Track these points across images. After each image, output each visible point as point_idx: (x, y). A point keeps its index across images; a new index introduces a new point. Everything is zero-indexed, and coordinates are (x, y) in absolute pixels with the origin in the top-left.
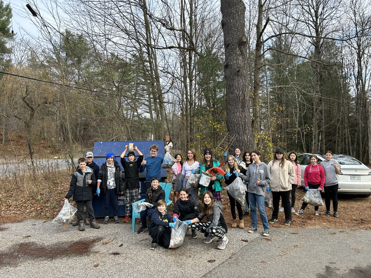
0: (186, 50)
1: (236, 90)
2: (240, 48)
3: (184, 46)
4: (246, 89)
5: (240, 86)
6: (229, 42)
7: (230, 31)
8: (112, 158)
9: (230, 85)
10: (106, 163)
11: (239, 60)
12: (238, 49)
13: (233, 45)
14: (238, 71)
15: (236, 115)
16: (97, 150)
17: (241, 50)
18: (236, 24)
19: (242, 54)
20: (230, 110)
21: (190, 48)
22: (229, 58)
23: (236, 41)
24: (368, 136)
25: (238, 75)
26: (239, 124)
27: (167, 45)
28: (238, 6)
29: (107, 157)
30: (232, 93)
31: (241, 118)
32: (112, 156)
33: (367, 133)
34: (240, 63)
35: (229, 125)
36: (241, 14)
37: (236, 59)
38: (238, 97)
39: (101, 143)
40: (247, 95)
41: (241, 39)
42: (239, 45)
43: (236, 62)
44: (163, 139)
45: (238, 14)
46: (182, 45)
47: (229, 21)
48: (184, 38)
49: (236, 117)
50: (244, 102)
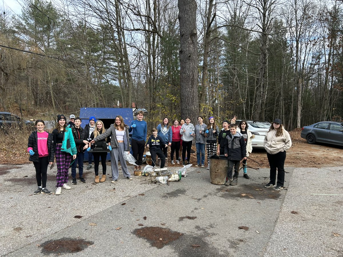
0: (150, 33)
1: (188, 71)
2: (191, 38)
3: (149, 29)
4: (195, 70)
5: (190, 68)
6: (183, 33)
7: (185, 24)
8: (93, 121)
9: (183, 67)
10: (89, 124)
11: (190, 48)
12: (190, 38)
13: (186, 36)
14: (190, 56)
15: (187, 90)
16: (83, 114)
17: (192, 40)
18: (189, 19)
19: (193, 43)
20: (182, 86)
21: (154, 31)
22: (183, 45)
23: (189, 32)
24: (298, 107)
25: (189, 60)
26: (189, 97)
27: (135, 27)
28: (191, 4)
29: (90, 120)
30: (184, 73)
31: (190, 92)
32: (93, 119)
33: (298, 105)
34: (191, 50)
35: (182, 97)
36: (193, 11)
37: (188, 47)
38: (189, 76)
39: (85, 108)
40: (196, 75)
41: (192, 31)
42: (191, 35)
43: (188, 49)
44: (130, 106)
45: (191, 10)
46: (147, 28)
47: (184, 16)
48: (149, 23)
49: (187, 92)
50: (193, 81)
